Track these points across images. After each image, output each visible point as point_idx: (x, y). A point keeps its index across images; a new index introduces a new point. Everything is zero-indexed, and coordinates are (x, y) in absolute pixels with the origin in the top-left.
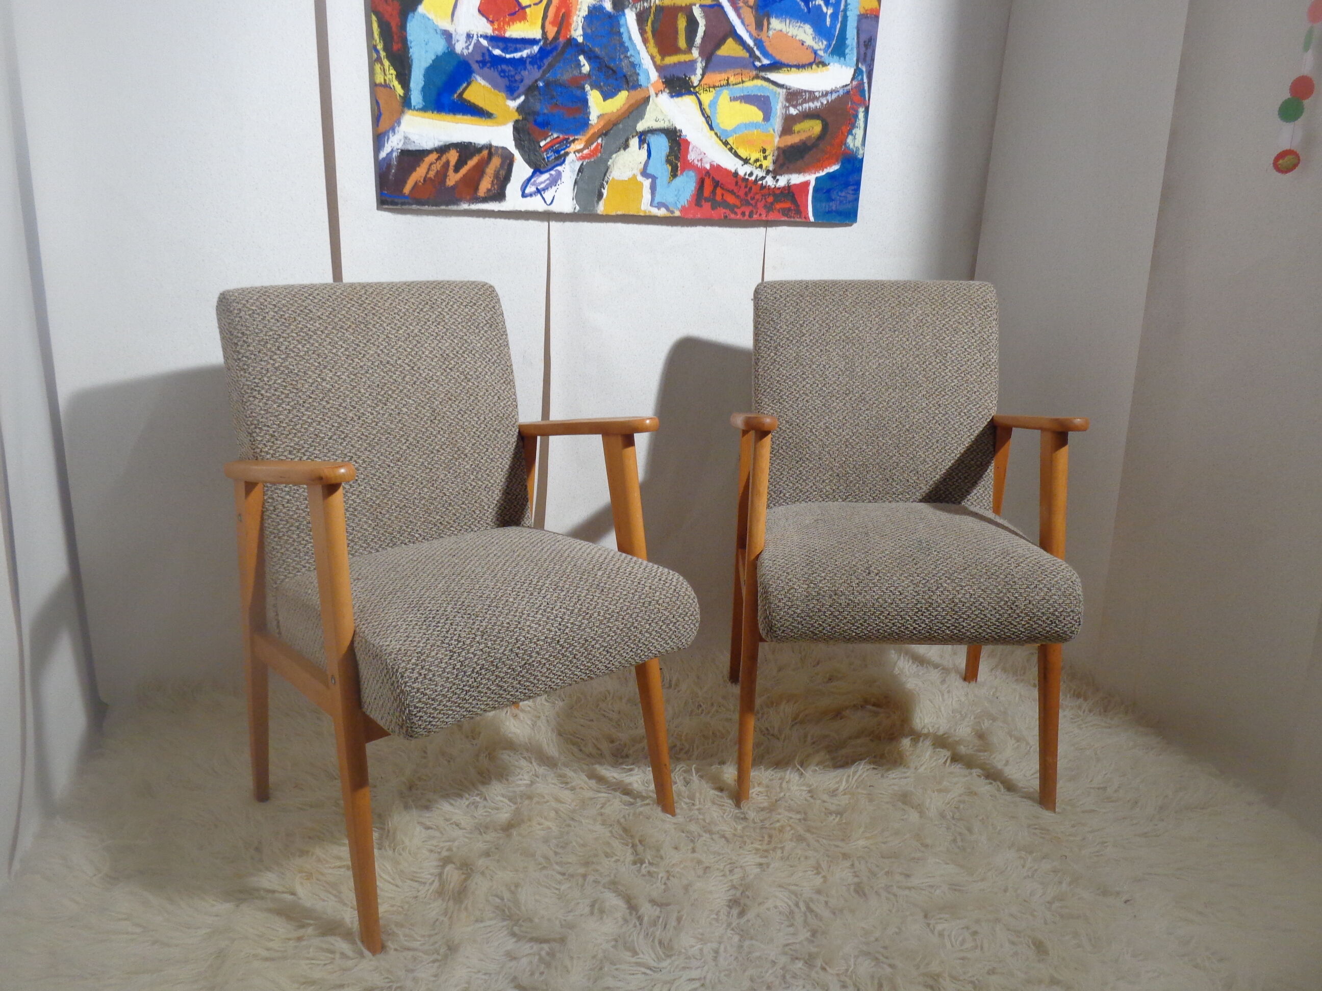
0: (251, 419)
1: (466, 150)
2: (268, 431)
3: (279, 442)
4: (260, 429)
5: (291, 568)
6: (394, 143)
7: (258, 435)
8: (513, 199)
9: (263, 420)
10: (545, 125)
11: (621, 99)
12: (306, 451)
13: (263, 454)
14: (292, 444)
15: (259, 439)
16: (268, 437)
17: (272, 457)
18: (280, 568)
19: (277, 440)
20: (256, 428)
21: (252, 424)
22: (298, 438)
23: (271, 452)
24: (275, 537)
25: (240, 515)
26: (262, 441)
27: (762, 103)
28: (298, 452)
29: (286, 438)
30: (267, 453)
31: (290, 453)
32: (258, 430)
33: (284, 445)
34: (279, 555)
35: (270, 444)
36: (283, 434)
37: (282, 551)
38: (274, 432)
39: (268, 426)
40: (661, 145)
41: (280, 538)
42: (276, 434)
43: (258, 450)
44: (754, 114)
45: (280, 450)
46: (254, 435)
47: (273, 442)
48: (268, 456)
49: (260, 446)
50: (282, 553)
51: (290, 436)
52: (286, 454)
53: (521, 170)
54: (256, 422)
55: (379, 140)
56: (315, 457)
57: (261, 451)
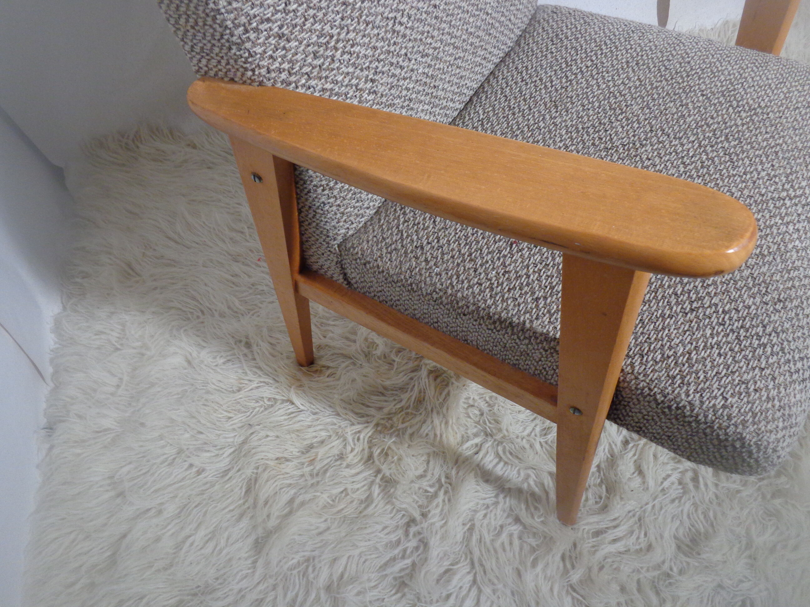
0: (232, 16)
2: (271, 29)
3: (294, 44)
4: (256, 30)
5: (352, 218)
7: (254, 44)
9: (255, 11)
12: (338, 41)
13: (273, 75)
14: (314, 38)
15: (259, 50)
16: (273, 41)
17: (290, 74)
18: (338, 222)
19: (288, 41)
20: (246, 31)
21: (237, 26)
22: (321, 21)
23: (286, 66)
24: (323, 190)
25: (260, 179)
26: (265, 52)
28: (327, 49)
29: (302, 31)
30: (280, 71)
31: (315, 55)
32: (252, 36)
33: (302, 48)
34: (334, 208)
35: (280, 53)
36: (296, 26)
37: (338, 202)
38: (281, 27)
39: (268, 20)
41: (331, 189)
42: (285, 30)
43: (263, 71)
45: (299, 57)
46: (248, 45)
47: (284, 48)
48: (283, 76)
49: (264, 63)
50: (339, 205)
51: (308, 25)
52: (309, 60)
54: (243, 20)
56: (352, 46)
57: (269, 72)
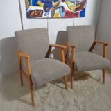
1: (37, 10)
6: (29, 10)
8: (43, 16)
10: (47, 7)
11: (56, 3)
27: (73, 2)
40: (61, 8)
44: (72, 4)
53: (44, 12)
55: (27, 10)
